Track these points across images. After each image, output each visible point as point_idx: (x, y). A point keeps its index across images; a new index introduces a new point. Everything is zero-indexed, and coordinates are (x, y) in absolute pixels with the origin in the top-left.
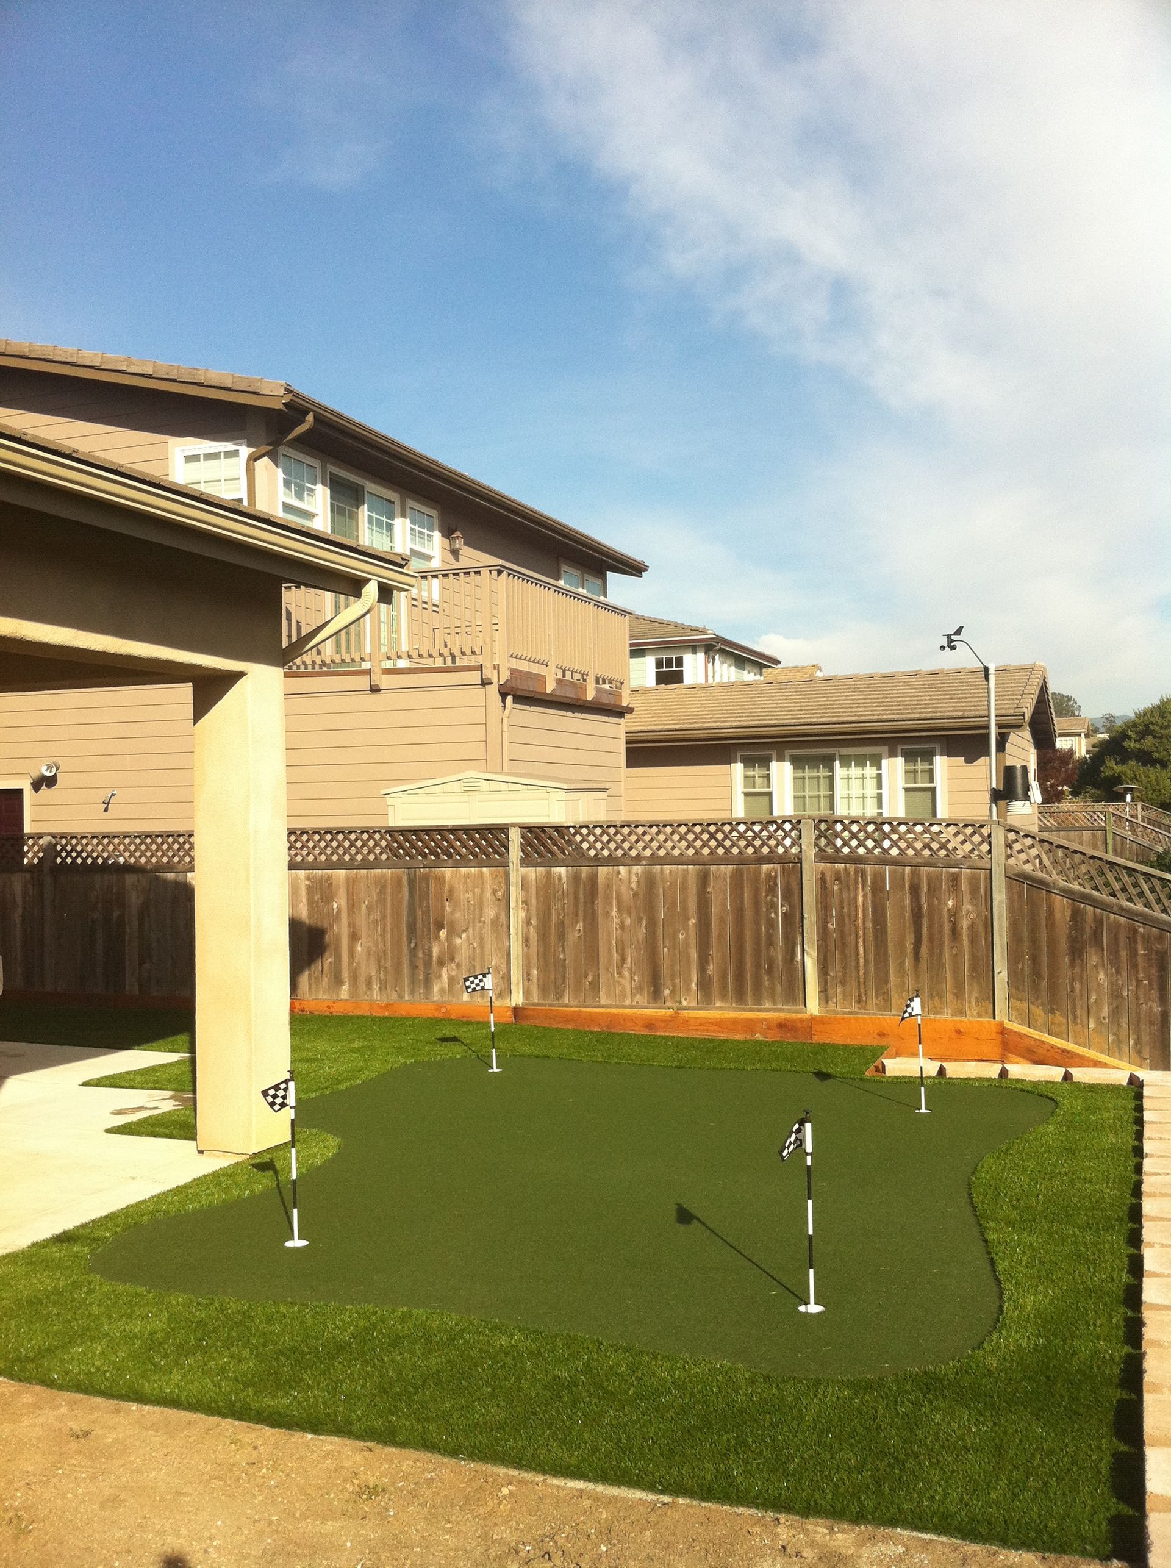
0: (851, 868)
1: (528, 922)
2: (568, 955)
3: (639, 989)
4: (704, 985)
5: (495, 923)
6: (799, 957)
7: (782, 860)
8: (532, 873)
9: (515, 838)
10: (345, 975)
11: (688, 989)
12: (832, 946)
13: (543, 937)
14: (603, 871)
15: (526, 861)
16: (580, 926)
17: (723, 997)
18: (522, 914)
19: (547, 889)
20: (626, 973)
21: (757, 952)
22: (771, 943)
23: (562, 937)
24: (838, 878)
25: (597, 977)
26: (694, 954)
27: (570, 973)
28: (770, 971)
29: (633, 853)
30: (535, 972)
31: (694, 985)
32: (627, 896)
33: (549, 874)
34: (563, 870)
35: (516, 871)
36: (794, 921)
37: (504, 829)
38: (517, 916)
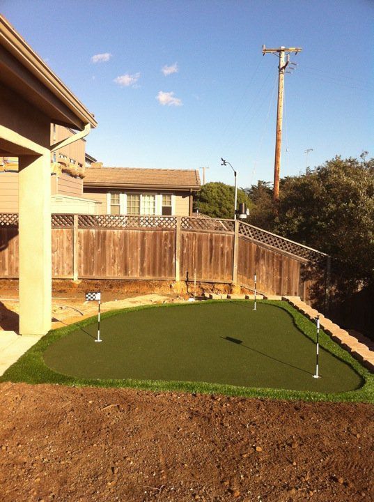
0: (192, 233)
1: (81, 248)
2: (95, 259)
3: (120, 271)
4: (142, 270)
5: (68, 249)
6: (174, 262)
7: (169, 230)
8: (82, 231)
9: (76, 218)
10: (7, 267)
11: (137, 271)
12: (184, 257)
13: (86, 253)
14: (108, 231)
15: (80, 226)
16: (100, 250)
17: (149, 274)
18: (78, 246)
19: (88, 237)
20: (116, 266)
21: (160, 259)
22: (165, 257)
23: (93, 254)
24: (187, 237)
25: (105, 267)
26: (139, 260)
27: (96, 266)
28: (165, 265)
29: (119, 226)
30: (82, 266)
31: (139, 271)
32: (117, 240)
33: (88, 232)
34: (94, 231)
35: (77, 230)
36: (172, 251)
37: (72, 216)
38: (77, 246)
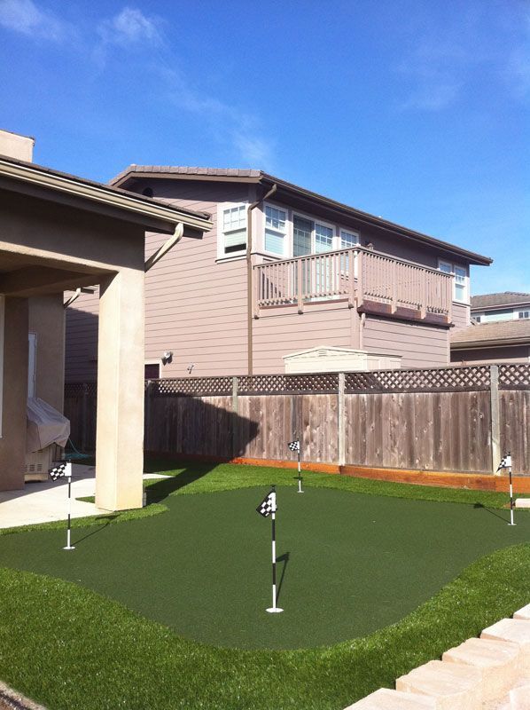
0: (520, 392)
1: (348, 422)
2: (368, 439)
3: (402, 459)
4: (437, 458)
5: (333, 421)
6: (489, 443)
7: (479, 389)
8: (351, 397)
9: (342, 378)
10: (265, 447)
11: (429, 460)
12: (508, 437)
13: (355, 430)
14: (385, 396)
15: (347, 391)
16: (373, 424)
17: (448, 465)
18: (345, 419)
19: (358, 405)
20: (396, 451)
21: (466, 440)
22: (473, 436)
23: (364, 430)
24: (512, 398)
25: (381, 452)
26: (432, 441)
27: (368, 450)
28: (473, 451)
29: (400, 386)
30: (351, 448)
31: (431, 458)
32: (396, 408)
33: (358, 398)
34: (365, 395)
35: (342, 396)
36: (486, 423)
37: (336, 374)
38: (342, 420)
